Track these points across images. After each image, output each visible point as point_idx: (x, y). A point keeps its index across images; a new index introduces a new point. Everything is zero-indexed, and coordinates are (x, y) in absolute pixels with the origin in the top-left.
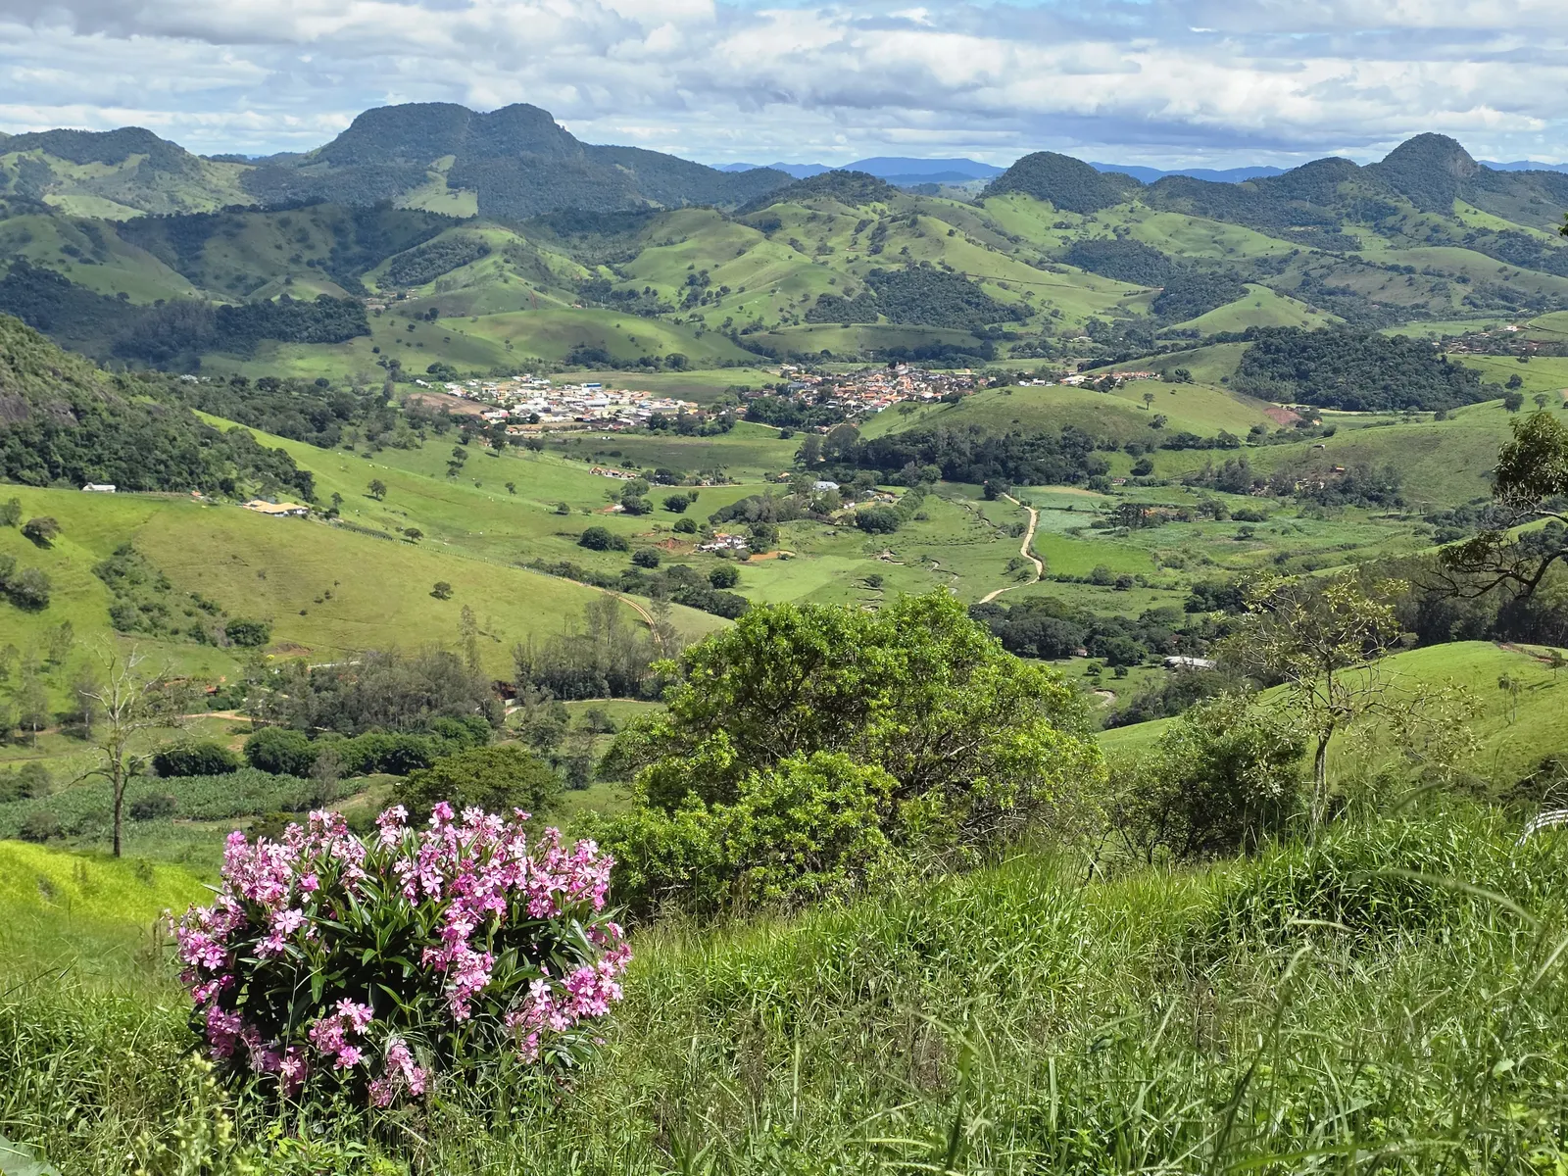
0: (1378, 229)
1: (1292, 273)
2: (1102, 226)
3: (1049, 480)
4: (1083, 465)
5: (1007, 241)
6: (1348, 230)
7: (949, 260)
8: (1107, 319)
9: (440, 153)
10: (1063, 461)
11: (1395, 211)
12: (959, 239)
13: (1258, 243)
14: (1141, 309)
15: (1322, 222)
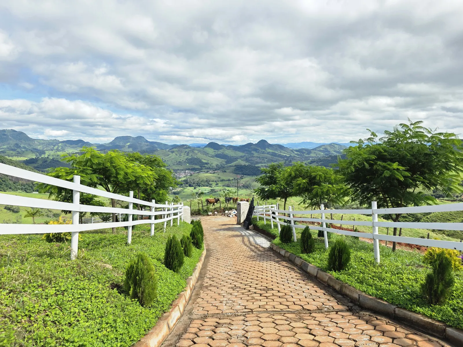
0: (256, 152)
1: (245, 158)
2: (220, 152)
3: (204, 186)
4: (209, 184)
5: (207, 154)
6: (253, 152)
7: (197, 156)
8: (219, 164)
9: (127, 143)
10: (206, 183)
11: (258, 150)
12: (199, 154)
13: (240, 154)
14: (224, 163)
15: (249, 151)
